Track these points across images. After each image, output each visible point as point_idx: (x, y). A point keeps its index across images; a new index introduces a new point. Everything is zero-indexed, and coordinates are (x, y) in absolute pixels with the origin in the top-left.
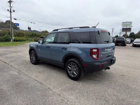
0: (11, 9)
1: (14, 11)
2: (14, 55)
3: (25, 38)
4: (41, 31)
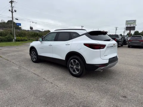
0: (12, 9)
1: (15, 11)
3: (27, 38)
4: (43, 31)
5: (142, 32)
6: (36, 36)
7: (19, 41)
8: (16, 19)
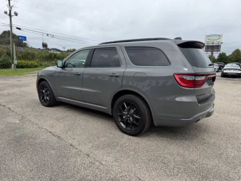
0: (10, 11)
1: (16, 14)
2: (16, 90)
3: (37, 62)
4: (66, 50)
5: (231, 55)
6: (53, 59)
7: (22, 67)
8: (17, 28)
